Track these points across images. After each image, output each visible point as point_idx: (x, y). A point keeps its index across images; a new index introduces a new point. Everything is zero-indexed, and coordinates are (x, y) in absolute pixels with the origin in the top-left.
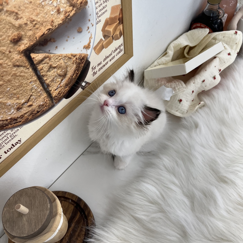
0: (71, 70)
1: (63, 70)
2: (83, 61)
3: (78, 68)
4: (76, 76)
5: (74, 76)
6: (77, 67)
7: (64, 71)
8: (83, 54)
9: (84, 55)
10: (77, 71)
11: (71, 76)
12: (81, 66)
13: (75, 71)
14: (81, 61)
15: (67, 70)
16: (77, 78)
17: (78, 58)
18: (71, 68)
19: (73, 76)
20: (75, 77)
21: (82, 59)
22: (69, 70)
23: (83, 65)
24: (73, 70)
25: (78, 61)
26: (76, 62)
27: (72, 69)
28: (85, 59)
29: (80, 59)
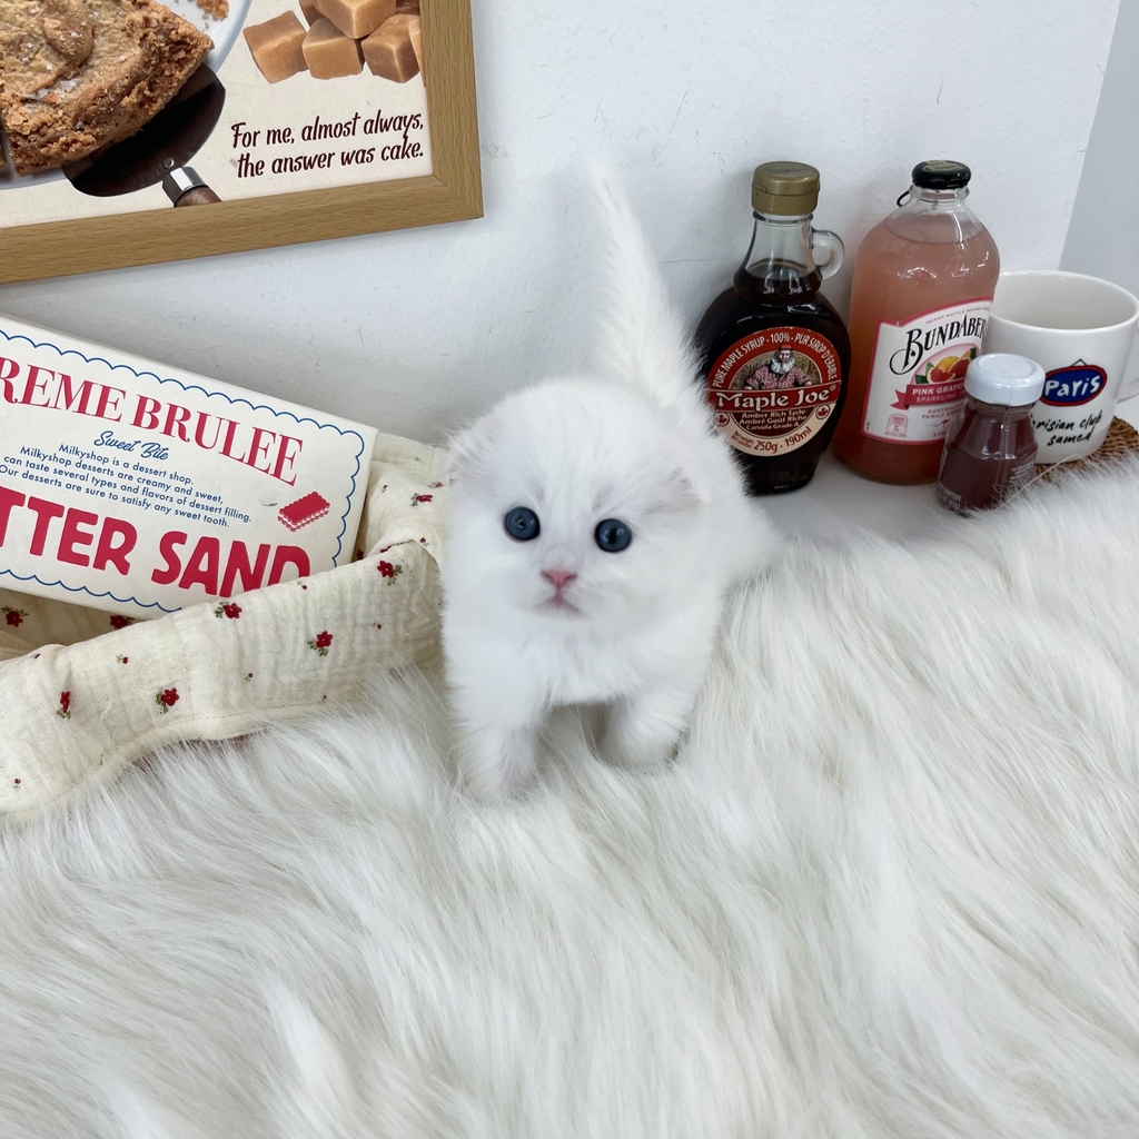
0: (116, 60)
1: (74, 34)
2: (182, 54)
3: (156, 76)
4: (141, 105)
5: (126, 99)
6: (146, 65)
7: (76, 40)
8: (185, 21)
9: (189, 32)
10: (143, 84)
11: (111, 88)
12: (167, 73)
13: (135, 79)
14: (173, 51)
15: (93, 47)
16: (142, 119)
17: (155, 24)
18: (113, 45)
19: (122, 96)
20: (133, 105)
21: (179, 43)
22: (107, 52)
23: (180, 75)
24: (127, 66)
25: (152, 36)
26: (145, 35)
27: (122, 58)
28: (196, 53)
29: (167, 35)
